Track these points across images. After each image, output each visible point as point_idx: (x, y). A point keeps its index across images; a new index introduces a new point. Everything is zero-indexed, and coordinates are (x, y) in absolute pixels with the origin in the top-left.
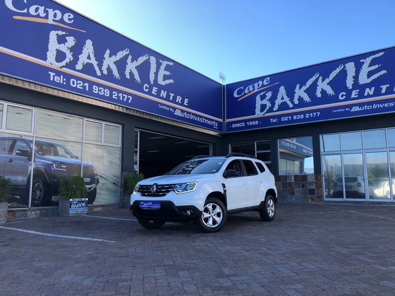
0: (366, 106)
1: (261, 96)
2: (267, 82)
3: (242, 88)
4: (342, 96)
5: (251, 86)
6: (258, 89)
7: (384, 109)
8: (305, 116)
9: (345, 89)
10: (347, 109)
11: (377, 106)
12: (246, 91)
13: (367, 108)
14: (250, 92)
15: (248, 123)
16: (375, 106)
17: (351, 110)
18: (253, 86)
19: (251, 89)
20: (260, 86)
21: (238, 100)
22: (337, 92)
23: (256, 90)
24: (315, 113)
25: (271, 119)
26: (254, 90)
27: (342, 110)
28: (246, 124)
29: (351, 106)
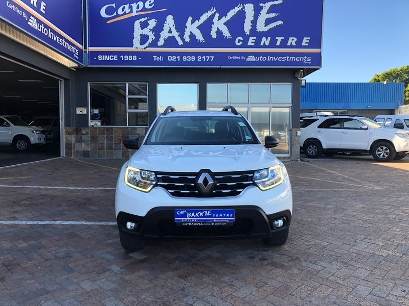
0: (261, 57)
1: (141, 22)
2: (150, 5)
3: (114, 5)
4: (239, 42)
5: (127, 6)
6: (137, 12)
7: (277, 63)
8: (196, 59)
9: (242, 33)
10: (243, 57)
11: (272, 59)
12: (120, 12)
13: (262, 59)
14: (125, 14)
15: (122, 56)
16: (269, 58)
17: (246, 59)
18: (131, 7)
19: (127, 10)
20: (140, 9)
21: (108, 22)
22: (234, 36)
23: (134, 14)
24: (209, 57)
25: (155, 57)
26: (131, 12)
27: (237, 58)
28: (119, 58)
29: (247, 55)
